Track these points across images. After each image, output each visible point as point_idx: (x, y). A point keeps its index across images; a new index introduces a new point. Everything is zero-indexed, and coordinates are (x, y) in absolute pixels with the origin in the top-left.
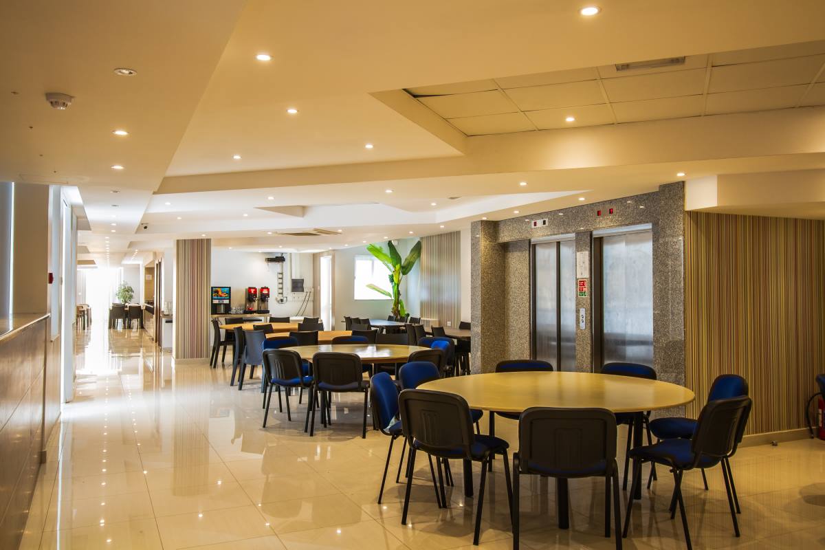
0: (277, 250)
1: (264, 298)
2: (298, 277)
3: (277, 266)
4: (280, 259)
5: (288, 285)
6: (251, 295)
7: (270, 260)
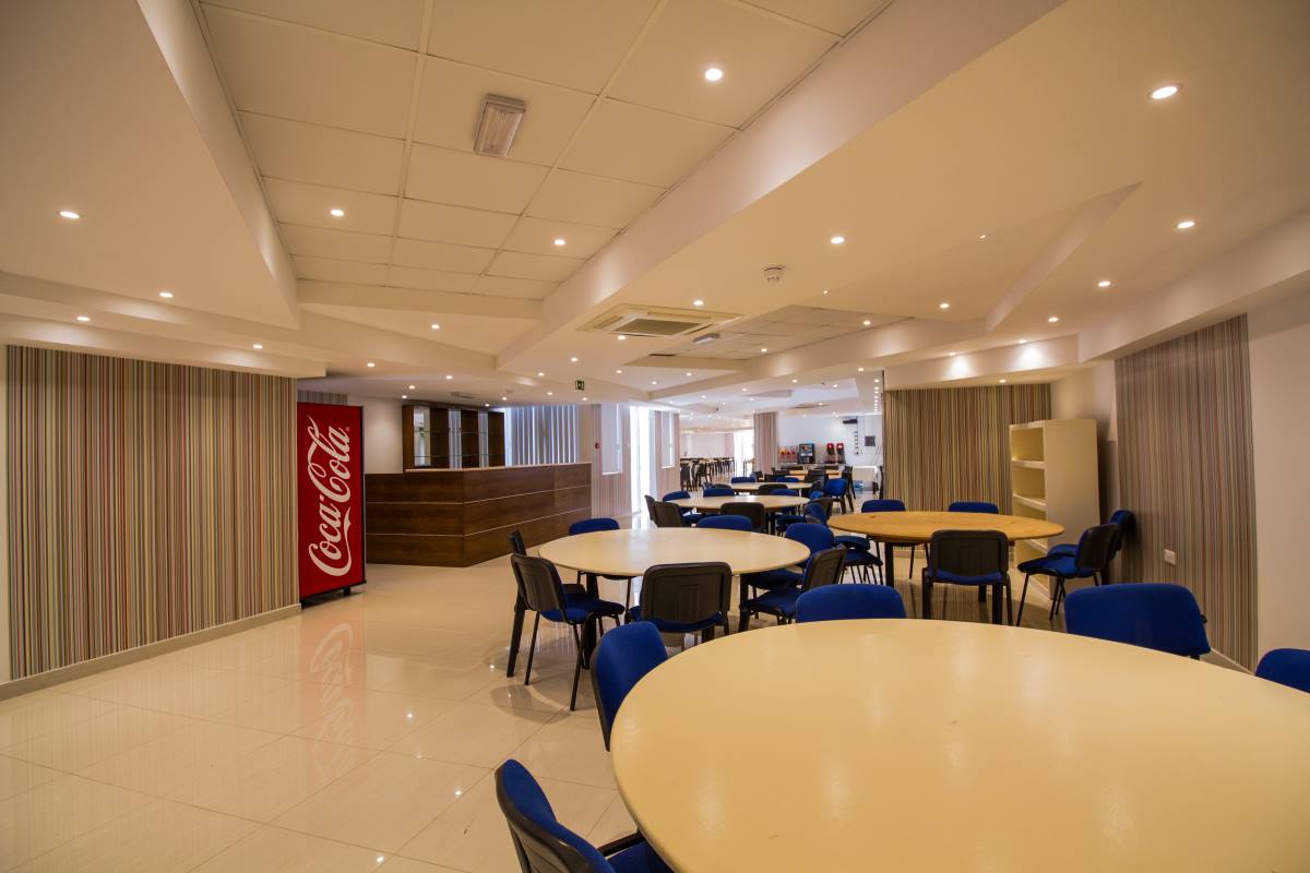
0: (852, 415)
1: (841, 451)
2: (870, 435)
3: (853, 426)
4: (854, 421)
5: (862, 441)
6: (830, 449)
7: (845, 422)
